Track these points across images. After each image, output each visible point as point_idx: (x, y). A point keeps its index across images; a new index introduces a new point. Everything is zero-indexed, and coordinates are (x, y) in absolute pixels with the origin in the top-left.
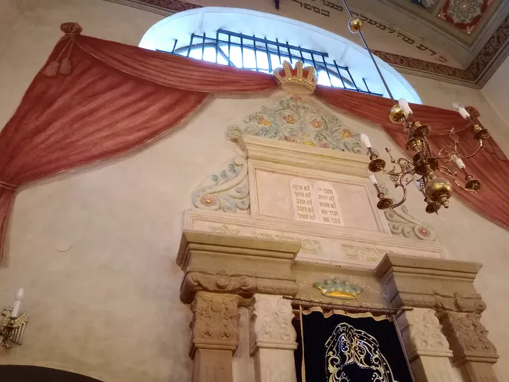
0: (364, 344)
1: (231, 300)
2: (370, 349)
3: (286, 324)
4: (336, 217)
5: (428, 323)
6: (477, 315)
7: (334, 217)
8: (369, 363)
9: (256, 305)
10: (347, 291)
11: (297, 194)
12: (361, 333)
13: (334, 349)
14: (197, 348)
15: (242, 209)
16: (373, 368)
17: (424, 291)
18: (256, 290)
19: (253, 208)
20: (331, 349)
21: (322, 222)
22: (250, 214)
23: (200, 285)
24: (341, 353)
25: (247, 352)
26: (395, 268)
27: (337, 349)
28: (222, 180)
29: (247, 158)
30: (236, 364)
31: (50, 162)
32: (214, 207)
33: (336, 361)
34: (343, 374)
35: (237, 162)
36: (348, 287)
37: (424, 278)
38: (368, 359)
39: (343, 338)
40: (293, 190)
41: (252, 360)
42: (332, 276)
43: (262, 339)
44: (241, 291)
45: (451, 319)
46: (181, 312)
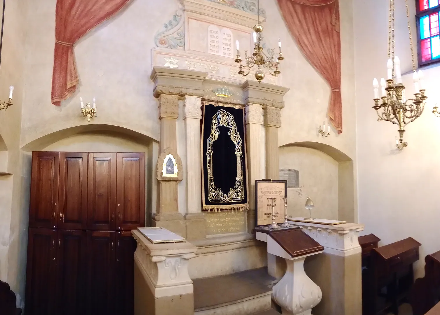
0: (229, 118)
1: (175, 98)
2: (230, 120)
3: (198, 109)
4: (230, 52)
5: (257, 111)
6: (280, 109)
7: (229, 52)
8: (229, 125)
9: (186, 101)
10: (227, 94)
11: (211, 36)
12: (228, 113)
13: (216, 119)
14: (162, 118)
15: (180, 46)
16: (230, 127)
17: (260, 98)
18: (186, 94)
19: (186, 47)
20: (215, 119)
21: (222, 55)
22: (185, 50)
23: (162, 92)
24: (219, 121)
25: (182, 119)
26: (250, 86)
27: (217, 119)
28: (169, 27)
29: (184, 10)
30: (177, 123)
31: (82, 26)
32: (166, 46)
33: (216, 123)
34: (218, 129)
35: (178, 14)
36: (227, 92)
37: (262, 91)
38: (228, 124)
39: (220, 115)
40: (209, 34)
41: (184, 121)
42: (221, 87)
43: (188, 115)
44: (179, 94)
45: (268, 110)
46: (154, 101)
